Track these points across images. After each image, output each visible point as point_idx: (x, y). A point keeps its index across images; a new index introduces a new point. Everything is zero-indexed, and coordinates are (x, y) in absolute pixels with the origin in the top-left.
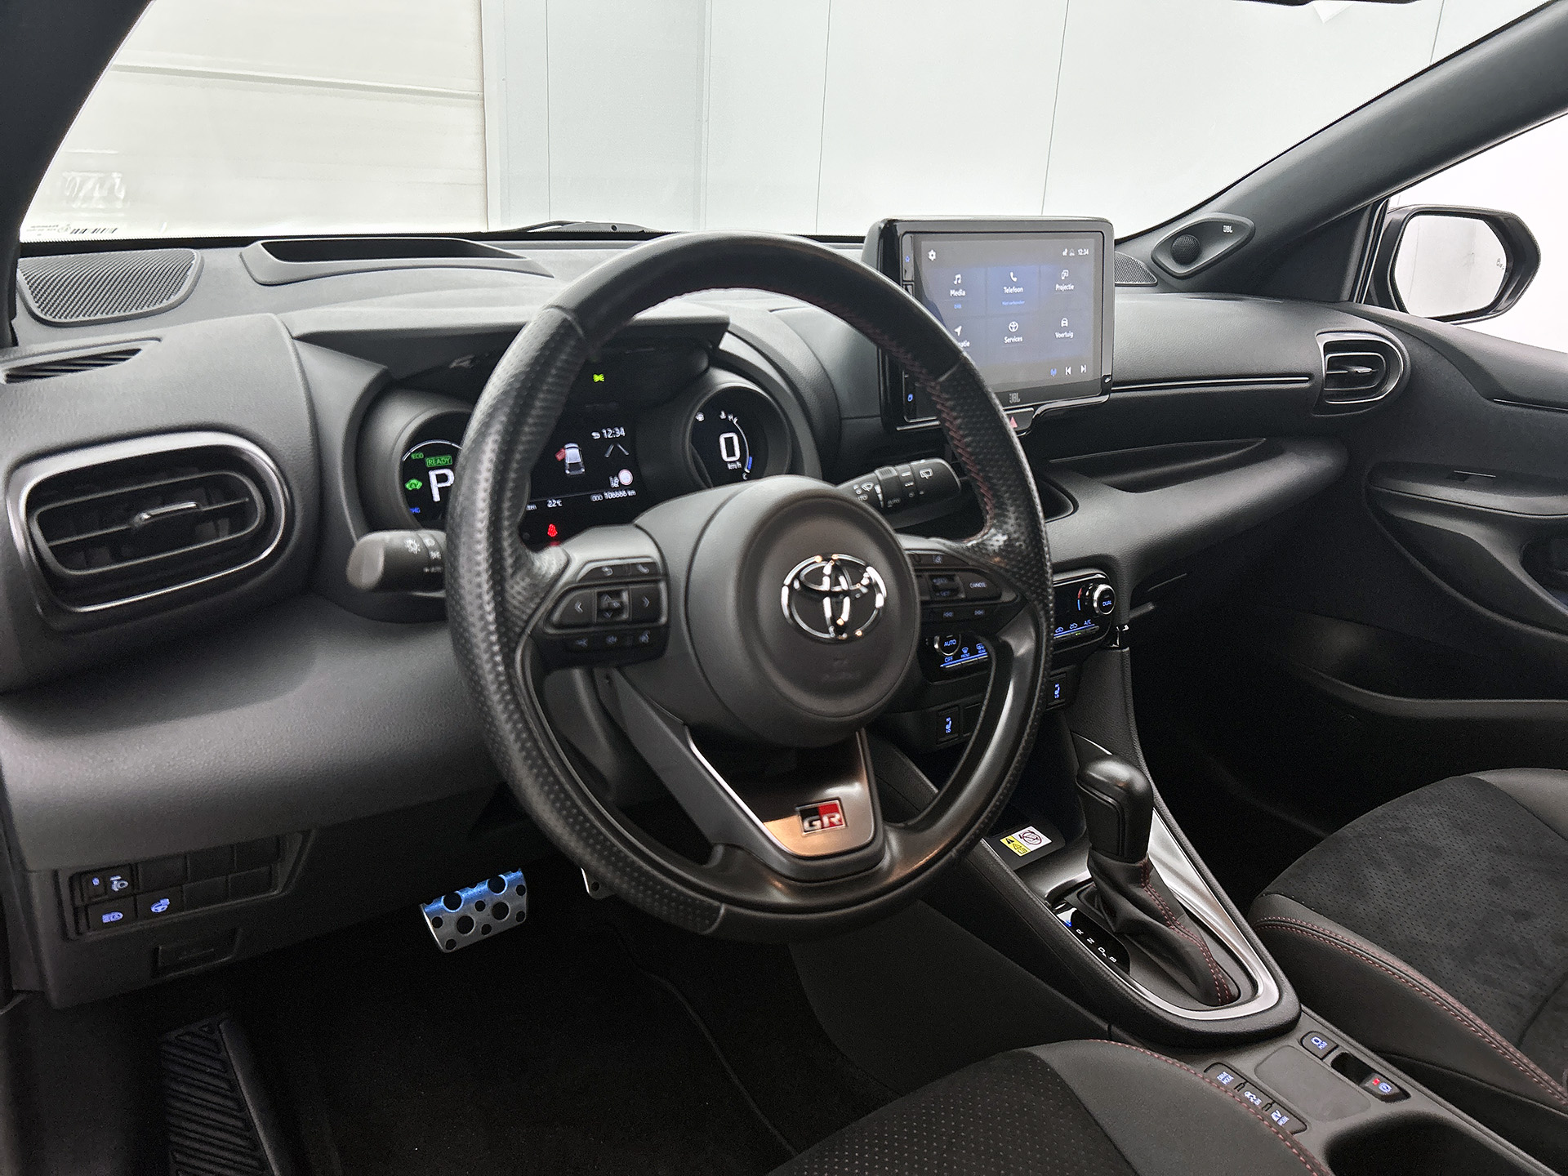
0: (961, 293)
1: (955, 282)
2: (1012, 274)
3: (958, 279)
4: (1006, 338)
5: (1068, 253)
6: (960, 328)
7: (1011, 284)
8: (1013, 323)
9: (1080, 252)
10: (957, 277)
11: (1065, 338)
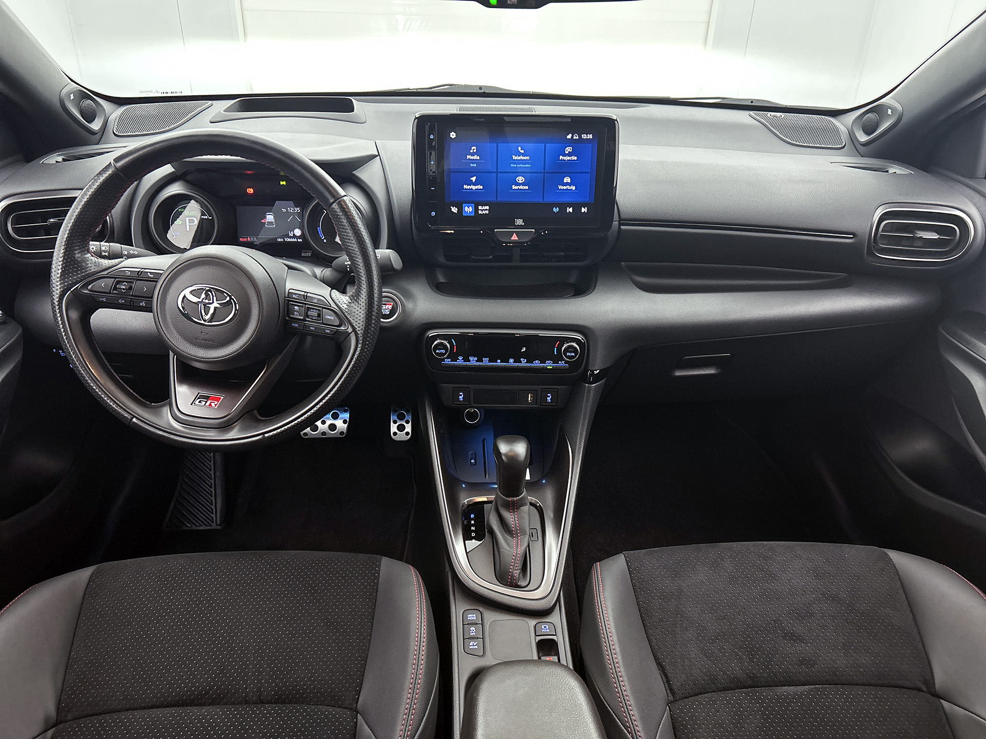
0: (476, 157)
1: (472, 151)
2: (520, 148)
3: (474, 149)
4: (513, 186)
5: (572, 137)
6: (475, 177)
7: (519, 154)
8: (520, 177)
9: (584, 136)
10: (473, 148)
11: (567, 189)
